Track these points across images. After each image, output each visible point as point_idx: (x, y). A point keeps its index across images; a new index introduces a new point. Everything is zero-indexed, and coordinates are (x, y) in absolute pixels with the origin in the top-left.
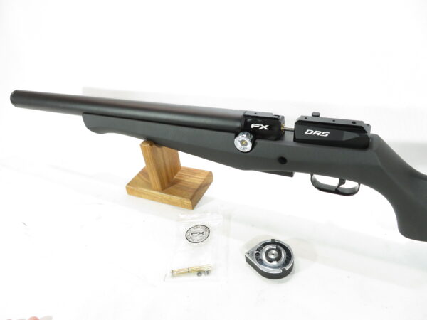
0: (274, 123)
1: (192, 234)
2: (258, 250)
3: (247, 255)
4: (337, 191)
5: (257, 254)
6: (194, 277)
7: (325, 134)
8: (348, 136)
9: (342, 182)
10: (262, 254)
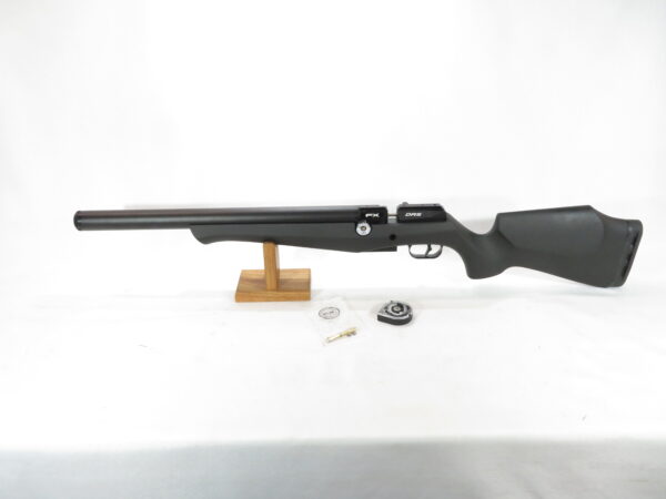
0: (383, 211)
4: (426, 257)
6: (346, 339)
7: (419, 214)
8: (430, 214)
9: (430, 249)
10: (390, 310)
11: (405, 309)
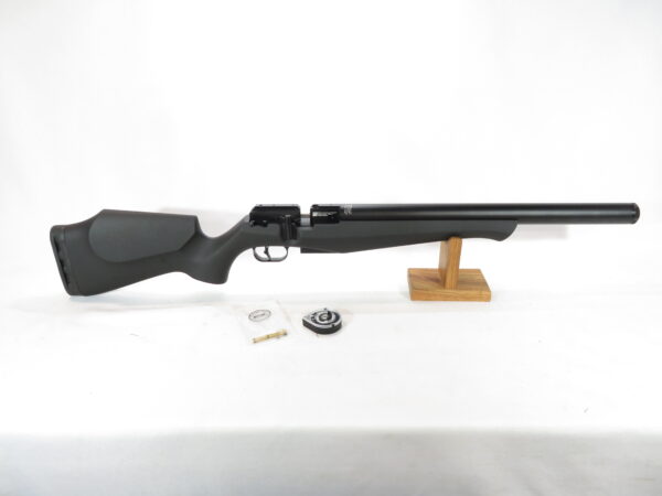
1: (255, 317)
2: (312, 315)
3: (304, 319)
5: (312, 318)
10: (317, 319)
11: (333, 317)
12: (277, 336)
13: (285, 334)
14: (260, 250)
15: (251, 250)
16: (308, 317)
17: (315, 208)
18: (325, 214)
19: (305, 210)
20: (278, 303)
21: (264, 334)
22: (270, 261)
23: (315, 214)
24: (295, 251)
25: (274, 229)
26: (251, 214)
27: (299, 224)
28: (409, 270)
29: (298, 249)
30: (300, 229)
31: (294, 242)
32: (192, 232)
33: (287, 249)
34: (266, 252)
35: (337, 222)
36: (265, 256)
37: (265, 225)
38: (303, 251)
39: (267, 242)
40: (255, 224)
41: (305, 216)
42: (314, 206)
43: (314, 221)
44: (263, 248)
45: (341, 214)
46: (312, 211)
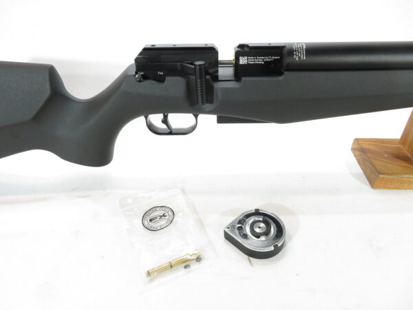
1: (151, 220)
2: (239, 223)
3: (227, 230)
5: (240, 228)
10: (248, 230)
11: (273, 229)
12: (186, 264)
13: (198, 259)
14: (156, 119)
15: (142, 118)
16: (232, 226)
17: (243, 50)
18: (260, 60)
19: (226, 54)
20: (183, 191)
21: (164, 262)
22: (171, 133)
23: (243, 61)
24: (208, 121)
25: (175, 85)
26: (136, 60)
27: (215, 78)
28: (357, 140)
29: (214, 117)
30: (218, 85)
31: (208, 106)
32: (47, 92)
33: (196, 116)
34: (165, 121)
35: (281, 74)
36: (164, 126)
37: (161, 80)
38: (221, 120)
39: (166, 107)
40: (145, 77)
41: (226, 64)
42: (241, 46)
43: (240, 72)
44: (161, 116)
45: (287, 60)
46: (238, 55)
